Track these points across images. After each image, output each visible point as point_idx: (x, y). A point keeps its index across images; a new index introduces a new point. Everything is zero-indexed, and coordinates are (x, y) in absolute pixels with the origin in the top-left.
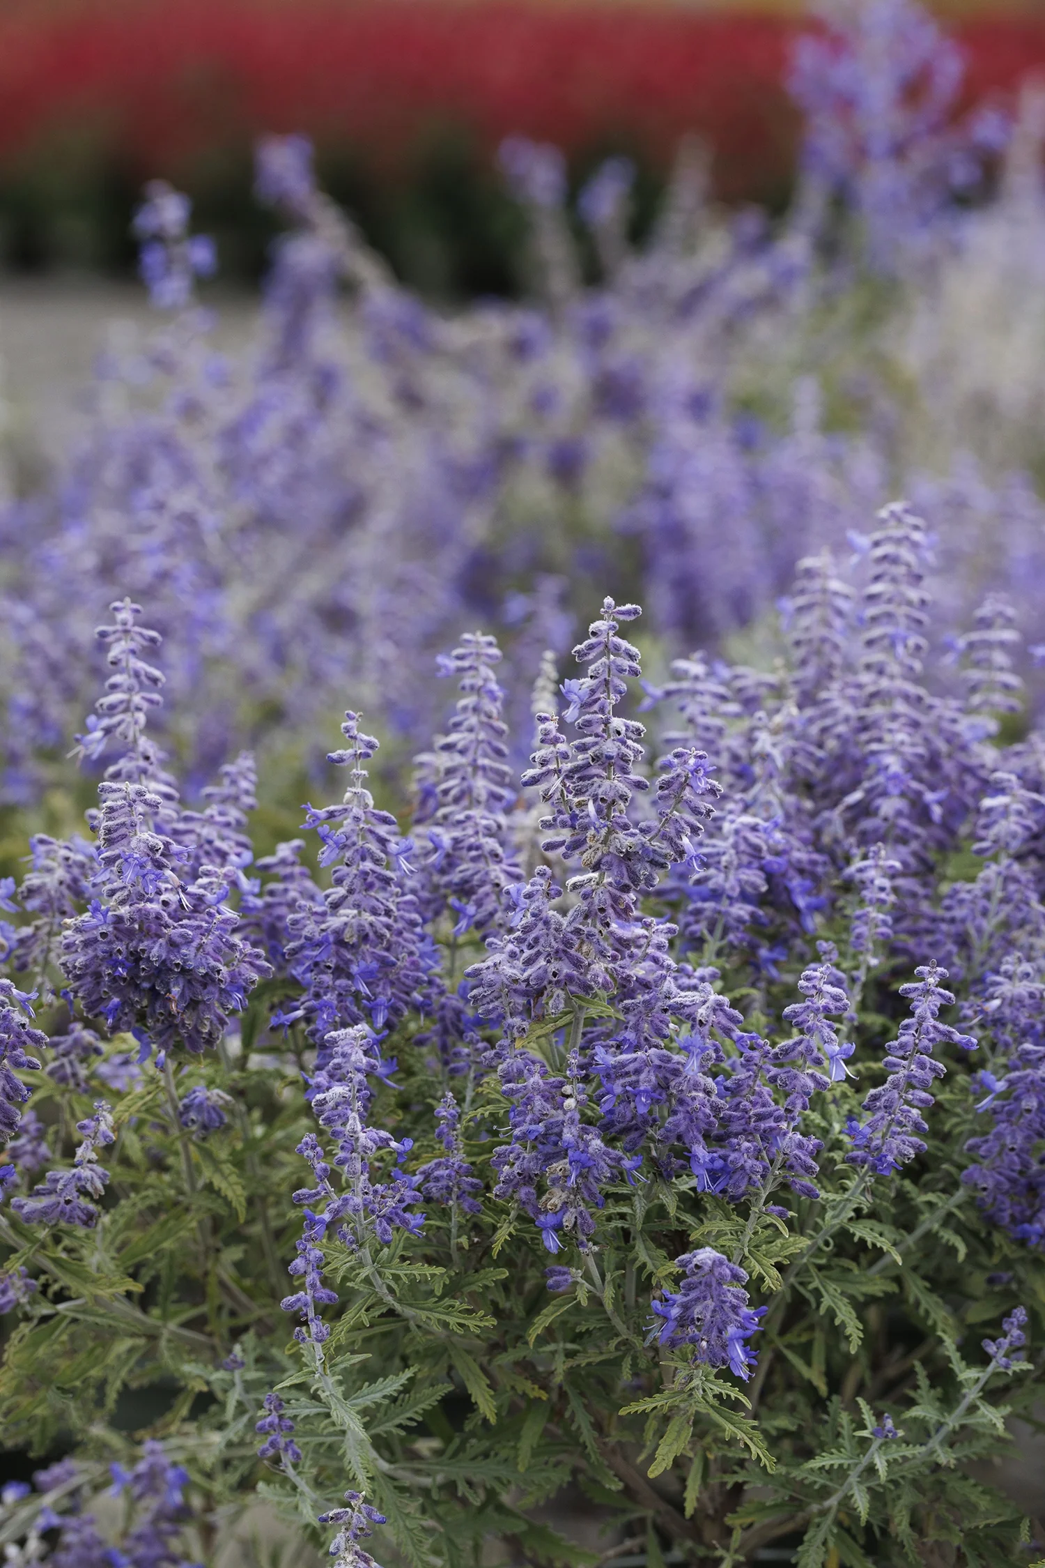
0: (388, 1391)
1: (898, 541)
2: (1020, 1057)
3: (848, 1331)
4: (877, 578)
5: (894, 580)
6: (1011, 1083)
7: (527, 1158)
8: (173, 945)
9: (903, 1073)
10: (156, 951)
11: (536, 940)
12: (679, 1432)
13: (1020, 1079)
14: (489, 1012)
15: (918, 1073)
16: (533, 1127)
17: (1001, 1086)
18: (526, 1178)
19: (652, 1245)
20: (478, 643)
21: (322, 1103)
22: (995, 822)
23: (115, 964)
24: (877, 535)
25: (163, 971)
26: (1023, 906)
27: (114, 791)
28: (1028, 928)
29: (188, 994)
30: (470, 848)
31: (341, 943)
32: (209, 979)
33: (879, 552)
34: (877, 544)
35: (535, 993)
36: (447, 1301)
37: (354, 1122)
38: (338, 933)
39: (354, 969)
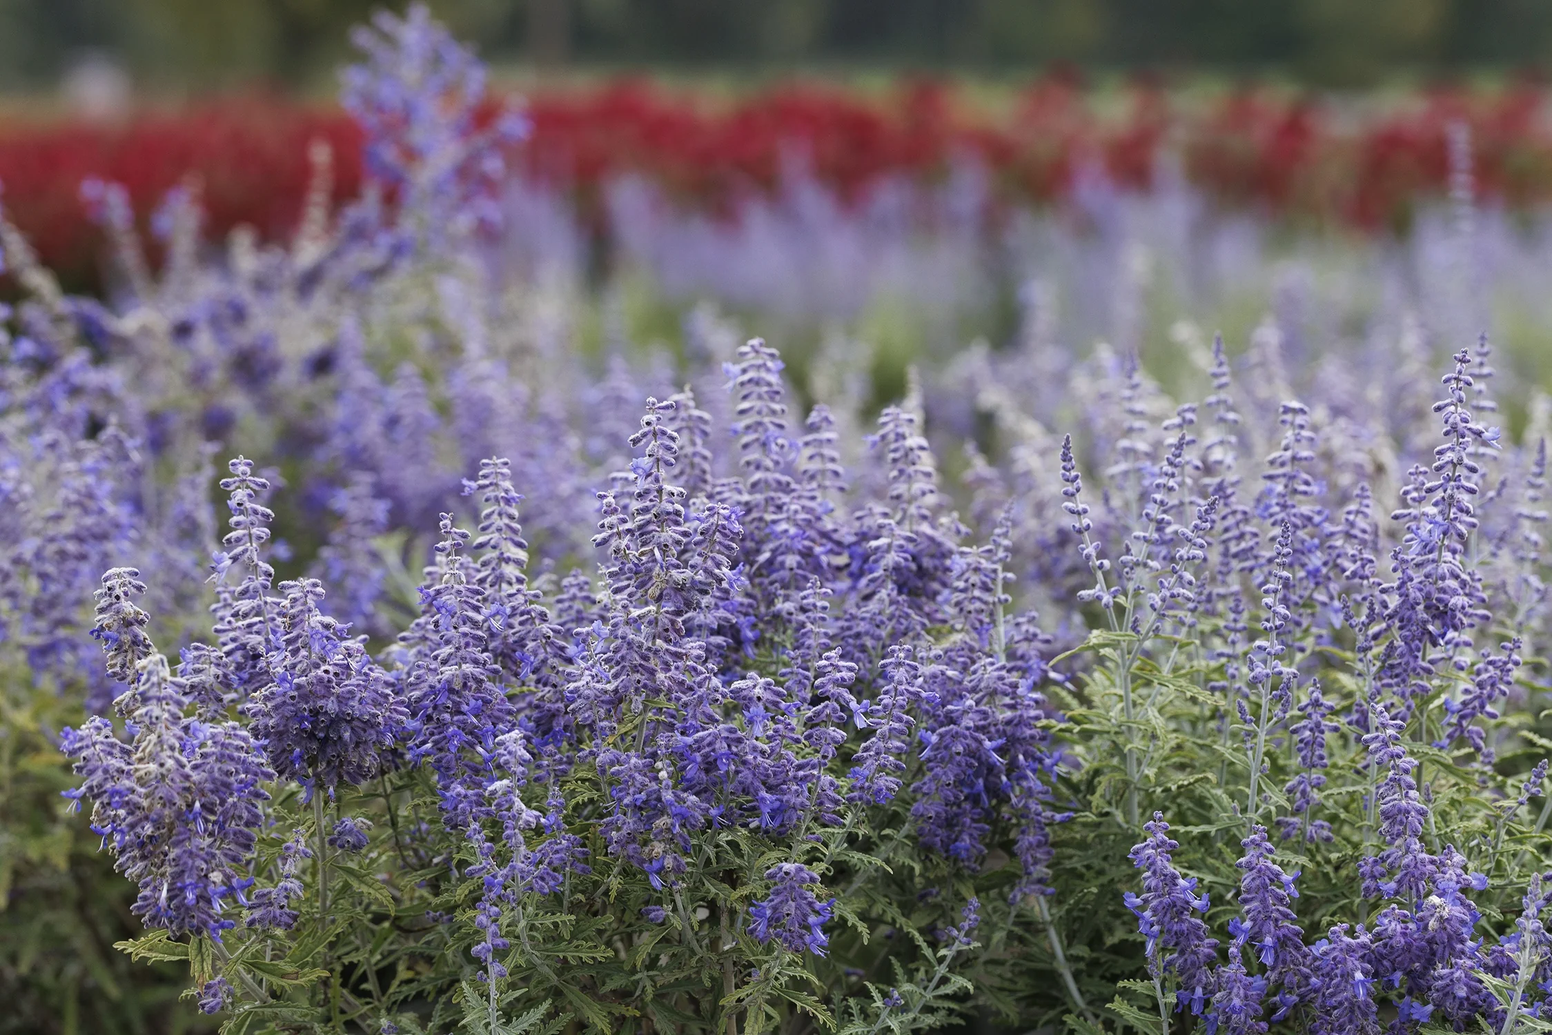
0: (532, 1021)
1: (759, 367)
2: (946, 716)
3: (860, 929)
4: (745, 397)
5: (760, 397)
6: (942, 736)
7: (630, 823)
8: (341, 699)
9: (886, 728)
10: (331, 706)
11: (623, 658)
12: (756, 1019)
13: (947, 732)
14: (586, 719)
15: (896, 725)
16: (637, 796)
17: (934, 738)
18: (631, 838)
19: (715, 882)
20: (495, 465)
21: (494, 793)
22: (882, 557)
23: (302, 720)
24: (744, 365)
25: (337, 721)
26: (903, 621)
27: (292, 587)
28: (911, 634)
29: (355, 739)
30: (522, 614)
31: (452, 691)
32: (370, 724)
33: (746, 377)
34: (744, 371)
35: (616, 700)
36: (575, 943)
37: (519, 804)
38: (449, 682)
39: (465, 708)
